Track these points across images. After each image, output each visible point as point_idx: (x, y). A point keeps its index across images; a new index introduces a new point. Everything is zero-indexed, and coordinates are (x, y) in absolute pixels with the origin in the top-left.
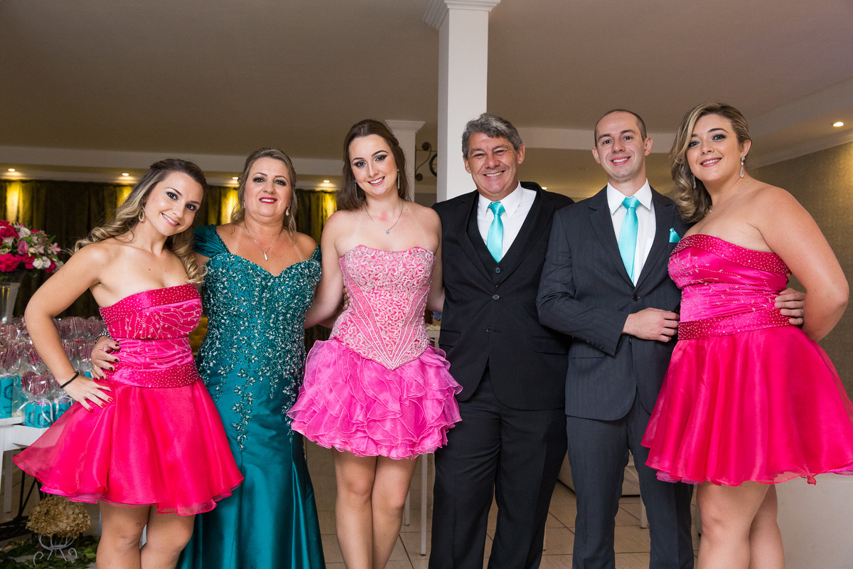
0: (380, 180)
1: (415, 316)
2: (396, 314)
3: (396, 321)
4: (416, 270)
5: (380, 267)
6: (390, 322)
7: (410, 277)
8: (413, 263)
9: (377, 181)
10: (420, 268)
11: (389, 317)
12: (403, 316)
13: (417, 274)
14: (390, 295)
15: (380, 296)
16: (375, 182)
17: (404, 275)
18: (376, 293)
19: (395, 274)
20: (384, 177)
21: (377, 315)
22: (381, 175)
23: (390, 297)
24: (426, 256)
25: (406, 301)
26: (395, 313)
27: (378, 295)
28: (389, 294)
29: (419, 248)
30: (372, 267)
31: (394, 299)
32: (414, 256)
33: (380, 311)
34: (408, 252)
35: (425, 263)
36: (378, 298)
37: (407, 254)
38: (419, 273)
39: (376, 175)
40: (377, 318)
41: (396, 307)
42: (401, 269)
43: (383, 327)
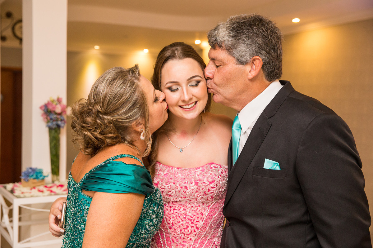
0: (192, 105)
1: (211, 228)
2: (189, 229)
3: (188, 235)
4: (209, 186)
5: (172, 184)
6: (183, 235)
7: (202, 194)
8: (205, 180)
9: (190, 106)
10: (212, 185)
11: (181, 230)
12: (196, 230)
13: (209, 190)
14: (184, 210)
15: (174, 210)
16: (187, 107)
17: (197, 192)
18: (171, 207)
19: (187, 191)
20: (196, 102)
21: (170, 228)
22: (195, 100)
23: (184, 212)
24: (220, 172)
25: (200, 215)
26: (188, 227)
27: (172, 209)
28: (182, 209)
29: (212, 164)
30: (164, 184)
31: (188, 214)
32: (207, 173)
33: (173, 225)
34: (201, 169)
35: (217, 179)
36: (172, 212)
37: (199, 171)
38: (212, 190)
39: (191, 99)
40: (170, 231)
41: (189, 221)
42: (193, 187)
43: (175, 240)
